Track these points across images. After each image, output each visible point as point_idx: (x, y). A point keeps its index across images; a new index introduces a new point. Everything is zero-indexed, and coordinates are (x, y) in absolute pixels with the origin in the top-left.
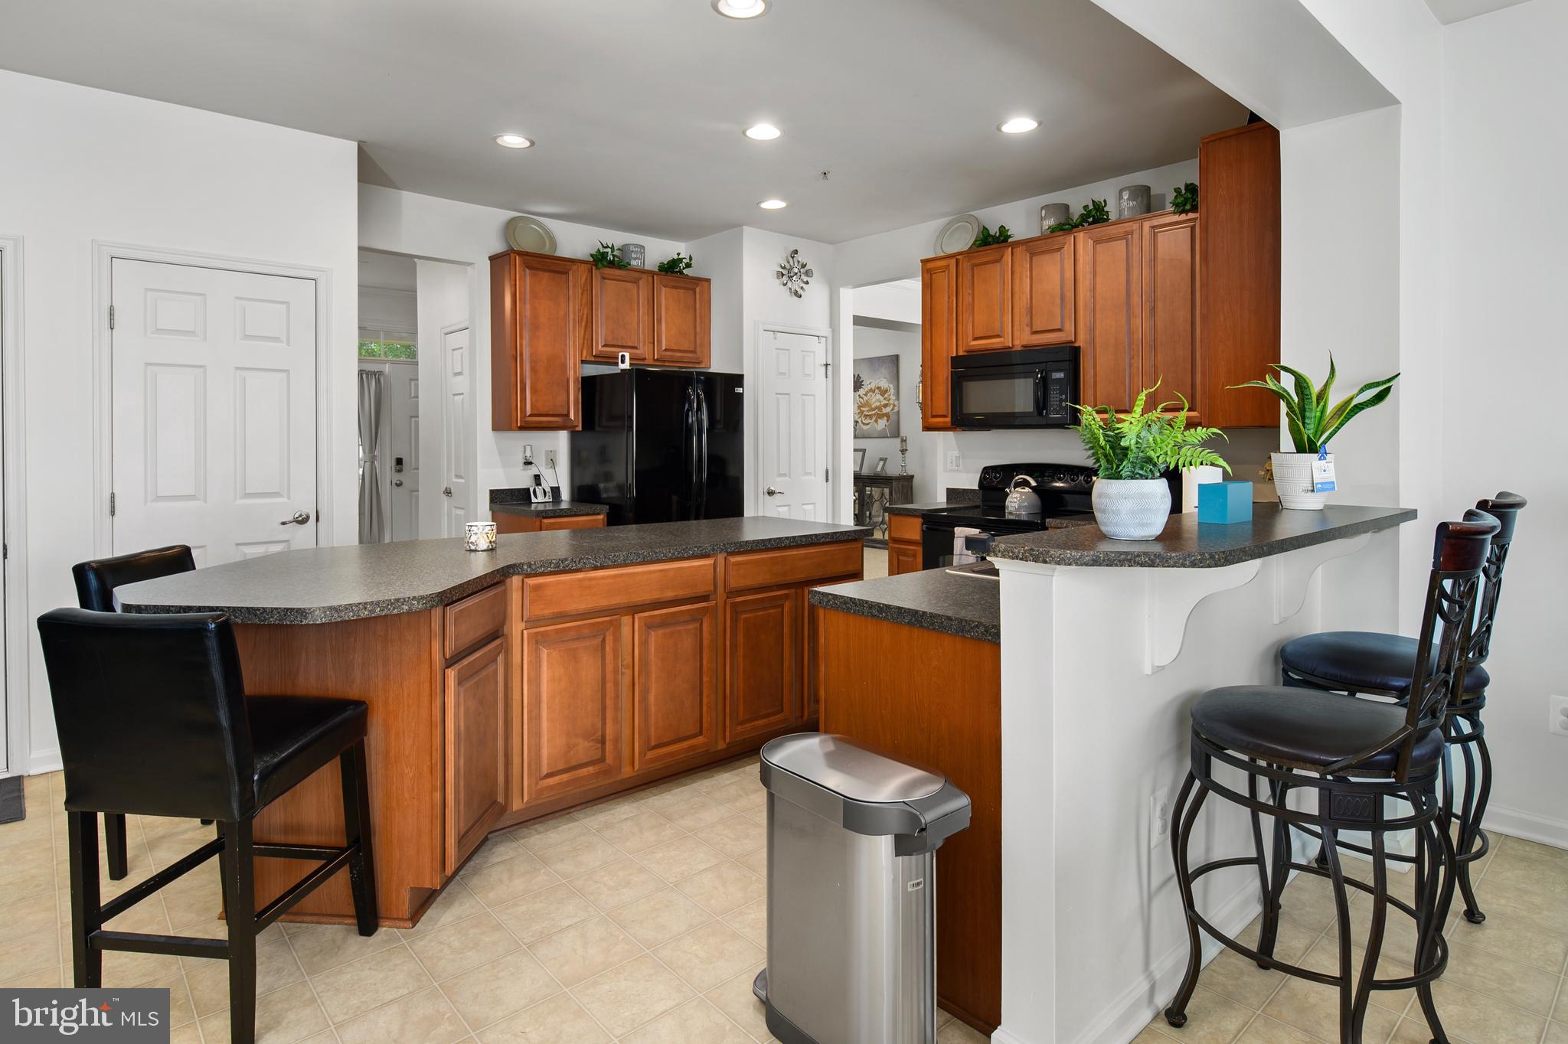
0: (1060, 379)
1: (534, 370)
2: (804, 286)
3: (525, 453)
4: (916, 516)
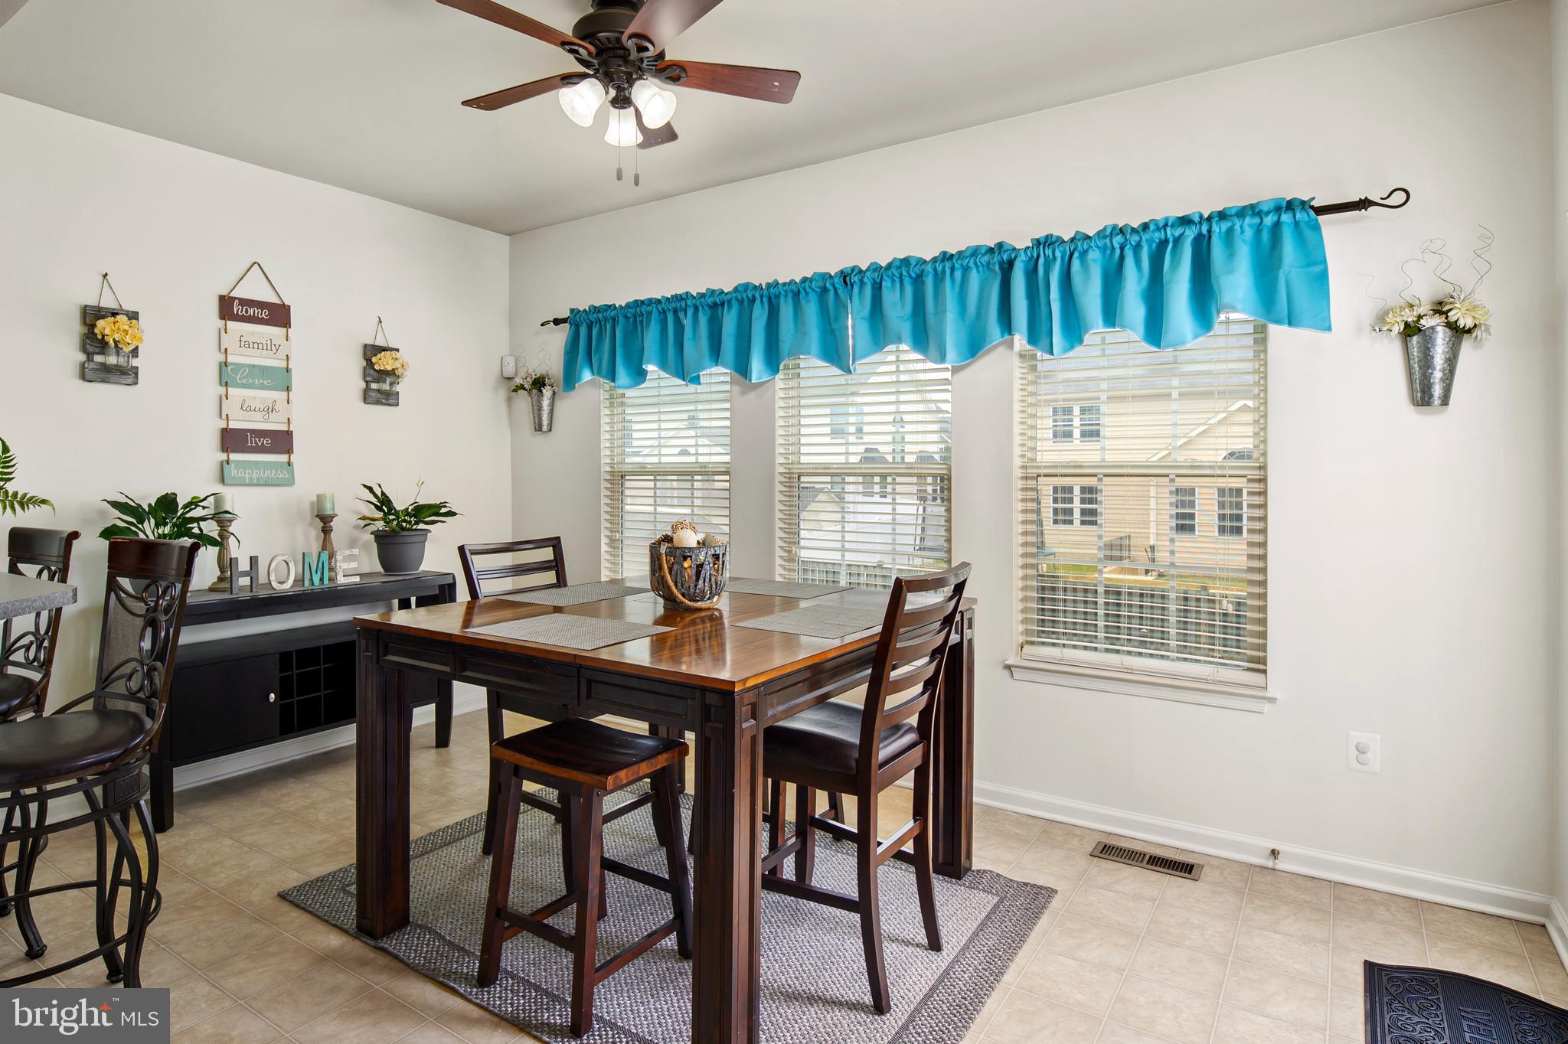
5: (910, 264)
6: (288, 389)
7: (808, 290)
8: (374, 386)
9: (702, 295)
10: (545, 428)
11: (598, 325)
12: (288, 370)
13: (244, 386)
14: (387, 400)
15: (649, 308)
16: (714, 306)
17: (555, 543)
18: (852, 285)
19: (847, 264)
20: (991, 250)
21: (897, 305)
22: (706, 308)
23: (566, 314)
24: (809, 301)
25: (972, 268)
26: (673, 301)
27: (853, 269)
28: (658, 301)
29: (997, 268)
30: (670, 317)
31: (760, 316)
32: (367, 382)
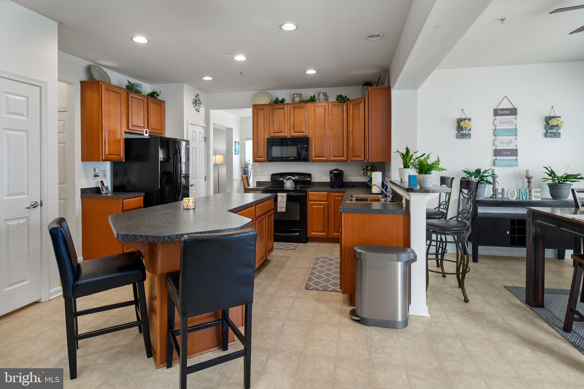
0: (306, 147)
1: (109, 134)
2: (200, 108)
3: (95, 171)
4: (259, 191)
6: (516, 135)
8: (549, 131)
12: (516, 129)
13: (501, 136)
14: (555, 135)
32: (547, 130)
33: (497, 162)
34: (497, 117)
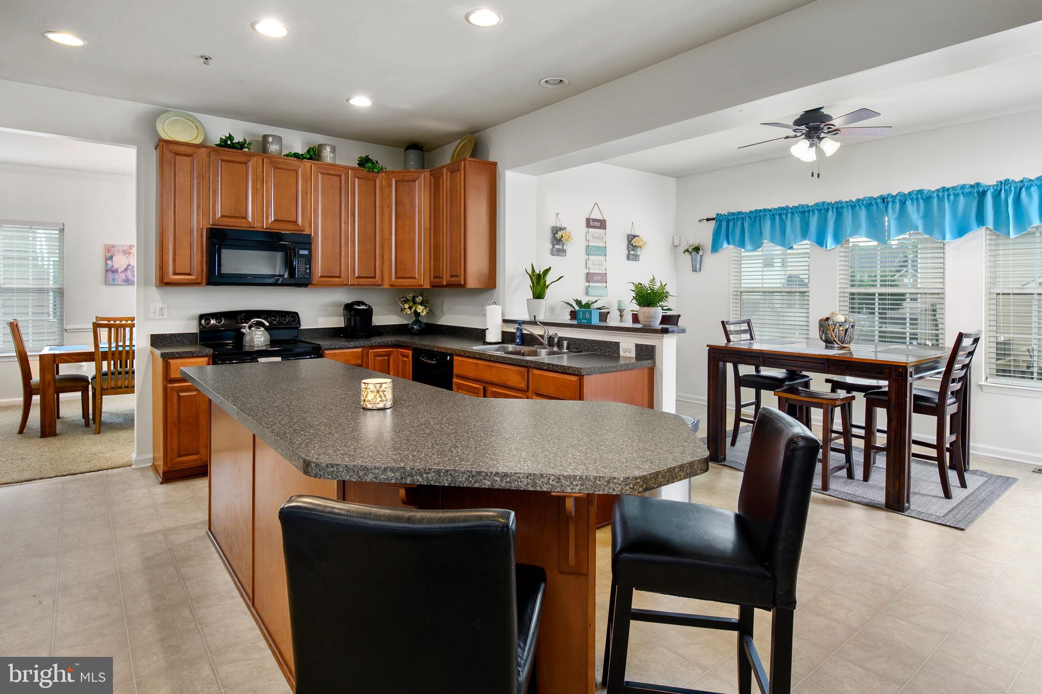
0: (305, 254)
5: (924, 193)
6: (606, 255)
7: (861, 205)
8: (632, 252)
9: (796, 207)
10: (698, 270)
11: (733, 221)
12: (605, 247)
13: (594, 255)
14: (636, 258)
15: (765, 214)
16: (803, 212)
17: (748, 322)
18: (888, 203)
19: (885, 193)
20: (972, 186)
21: (914, 213)
22: (798, 213)
23: (714, 216)
24: (861, 210)
25: (960, 195)
26: (778, 210)
27: (889, 195)
28: (770, 210)
29: (976, 195)
30: (777, 218)
31: (831, 217)
32: (629, 251)
33: (590, 290)
34: (591, 230)
